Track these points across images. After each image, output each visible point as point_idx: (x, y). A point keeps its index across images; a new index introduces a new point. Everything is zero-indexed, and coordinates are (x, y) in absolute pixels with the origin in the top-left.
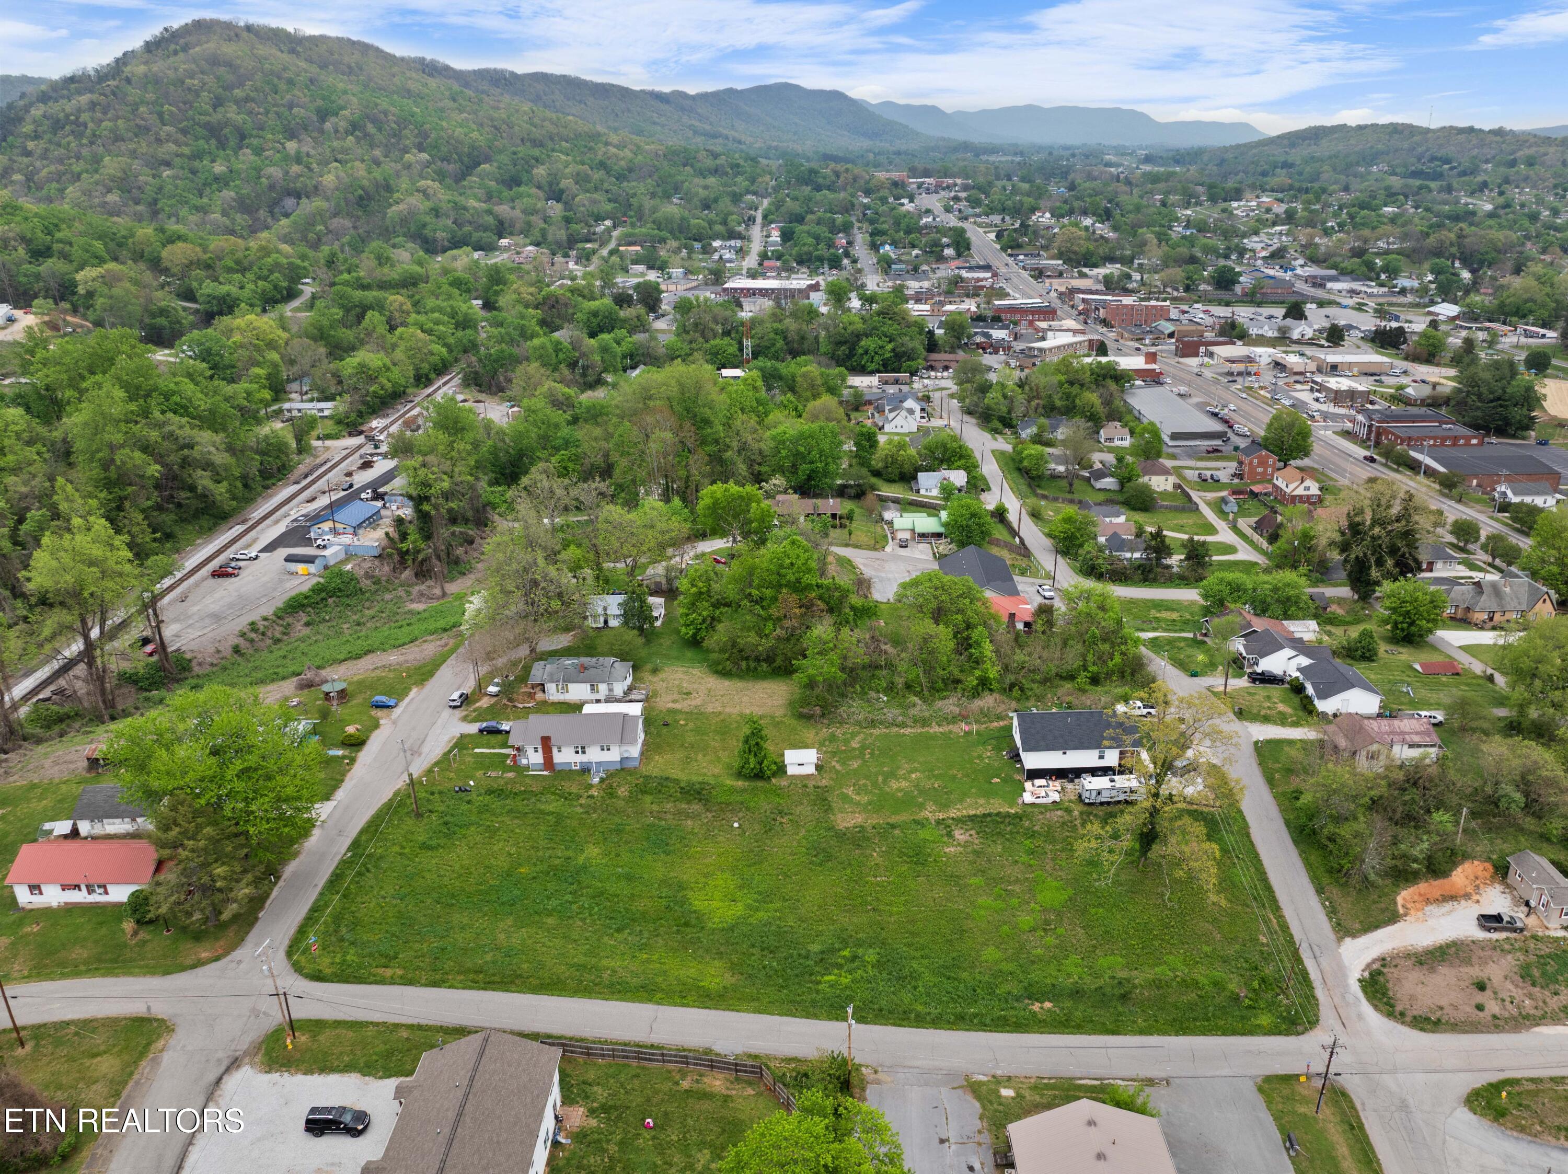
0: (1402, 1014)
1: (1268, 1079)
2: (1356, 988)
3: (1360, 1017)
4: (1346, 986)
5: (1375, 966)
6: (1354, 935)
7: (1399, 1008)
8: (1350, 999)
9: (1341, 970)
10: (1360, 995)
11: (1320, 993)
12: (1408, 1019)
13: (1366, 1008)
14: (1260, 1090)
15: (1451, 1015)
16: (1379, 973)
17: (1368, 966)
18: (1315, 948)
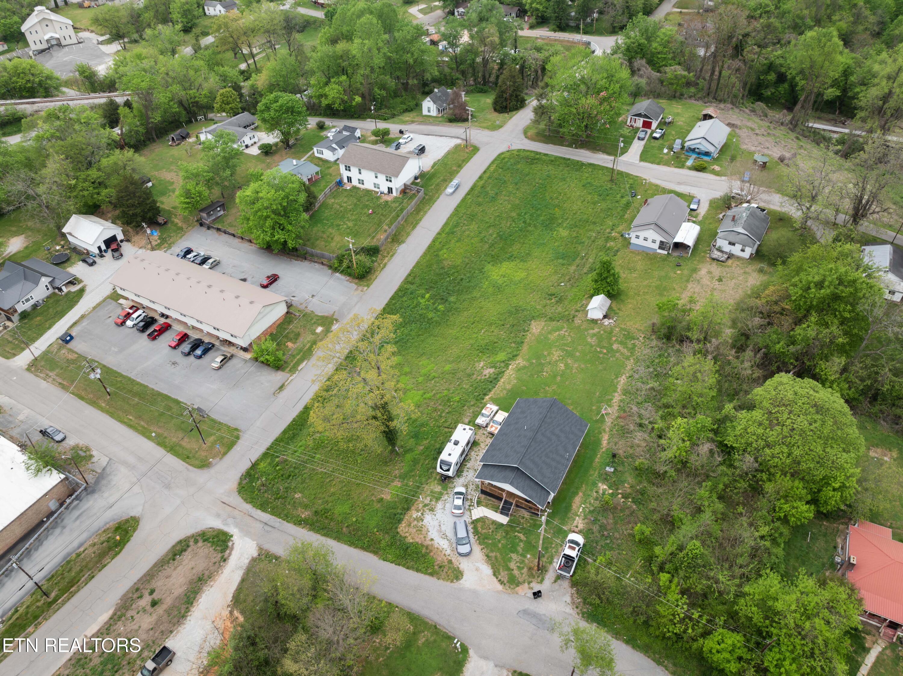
0: (196, 542)
1: (238, 438)
2: (232, 530)
3: (218, 516)
4: (237, 525)
5: (228, 551)
6: (253, 560)
7: (200, 544)
8: (230, 521)
9: (246, 532)
10: (226, 529)
11: (248, 507)
12: (191, 543)
13: (217, 524)
14: (236, 429)
15: (168, 570)
16: (223, 551)
17: (232, 549)
18: (269, 529)
